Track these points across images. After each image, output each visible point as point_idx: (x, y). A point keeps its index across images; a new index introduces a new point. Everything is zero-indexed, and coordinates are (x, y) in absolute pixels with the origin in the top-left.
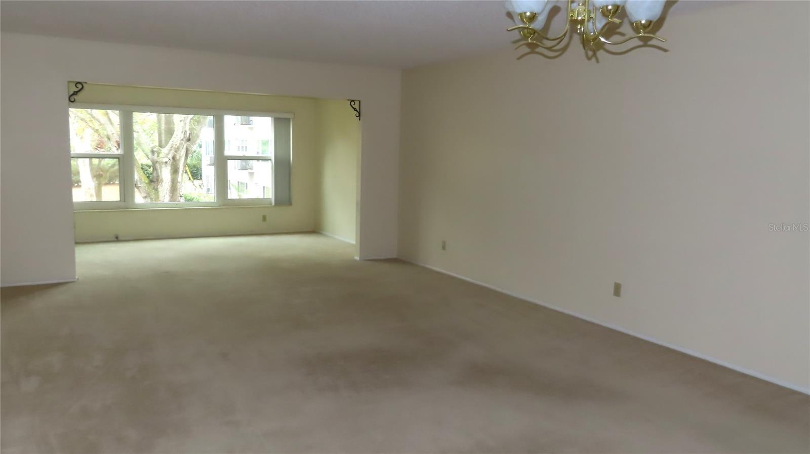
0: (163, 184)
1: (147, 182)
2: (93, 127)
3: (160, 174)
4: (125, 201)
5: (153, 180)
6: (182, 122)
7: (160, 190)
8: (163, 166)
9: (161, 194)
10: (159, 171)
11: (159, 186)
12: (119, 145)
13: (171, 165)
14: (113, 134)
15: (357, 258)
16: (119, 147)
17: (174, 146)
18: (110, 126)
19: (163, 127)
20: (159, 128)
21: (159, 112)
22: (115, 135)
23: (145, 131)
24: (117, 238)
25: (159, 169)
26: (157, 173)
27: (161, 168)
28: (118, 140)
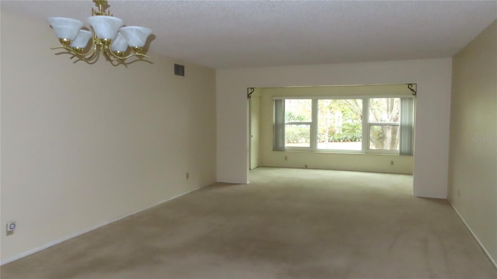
0: (387, 140)
1: (377, 138)
2: (350, 107)
3: (385, 134)
4: (312, 147)
5: (381, 138)
6: (396, 103)
7: (384, 143)
8: (387, 129)
9: (385, 146)
10: (385, 132)
11: (384, 141)
12: (362, 117)
13: (392, 129)
14: (358, 111)
15: (413, 194)
16: (362, 118)
17: (393, 117)
18: (357, 107)
19: (389, 107)
20: (388, 107)
21: (388, 97)
22: (359, 111)
23: (379, 109)
24: (306, 166)
25: (384, 131)
26: (384, 133)
27: (386, 130)
28: (361, 114)
